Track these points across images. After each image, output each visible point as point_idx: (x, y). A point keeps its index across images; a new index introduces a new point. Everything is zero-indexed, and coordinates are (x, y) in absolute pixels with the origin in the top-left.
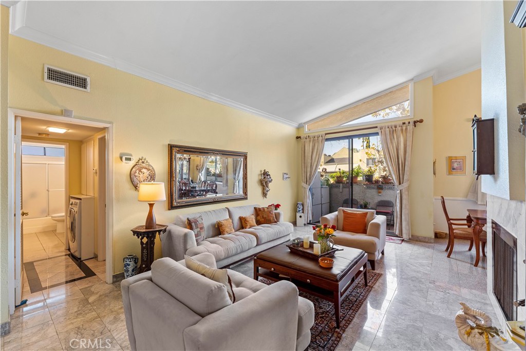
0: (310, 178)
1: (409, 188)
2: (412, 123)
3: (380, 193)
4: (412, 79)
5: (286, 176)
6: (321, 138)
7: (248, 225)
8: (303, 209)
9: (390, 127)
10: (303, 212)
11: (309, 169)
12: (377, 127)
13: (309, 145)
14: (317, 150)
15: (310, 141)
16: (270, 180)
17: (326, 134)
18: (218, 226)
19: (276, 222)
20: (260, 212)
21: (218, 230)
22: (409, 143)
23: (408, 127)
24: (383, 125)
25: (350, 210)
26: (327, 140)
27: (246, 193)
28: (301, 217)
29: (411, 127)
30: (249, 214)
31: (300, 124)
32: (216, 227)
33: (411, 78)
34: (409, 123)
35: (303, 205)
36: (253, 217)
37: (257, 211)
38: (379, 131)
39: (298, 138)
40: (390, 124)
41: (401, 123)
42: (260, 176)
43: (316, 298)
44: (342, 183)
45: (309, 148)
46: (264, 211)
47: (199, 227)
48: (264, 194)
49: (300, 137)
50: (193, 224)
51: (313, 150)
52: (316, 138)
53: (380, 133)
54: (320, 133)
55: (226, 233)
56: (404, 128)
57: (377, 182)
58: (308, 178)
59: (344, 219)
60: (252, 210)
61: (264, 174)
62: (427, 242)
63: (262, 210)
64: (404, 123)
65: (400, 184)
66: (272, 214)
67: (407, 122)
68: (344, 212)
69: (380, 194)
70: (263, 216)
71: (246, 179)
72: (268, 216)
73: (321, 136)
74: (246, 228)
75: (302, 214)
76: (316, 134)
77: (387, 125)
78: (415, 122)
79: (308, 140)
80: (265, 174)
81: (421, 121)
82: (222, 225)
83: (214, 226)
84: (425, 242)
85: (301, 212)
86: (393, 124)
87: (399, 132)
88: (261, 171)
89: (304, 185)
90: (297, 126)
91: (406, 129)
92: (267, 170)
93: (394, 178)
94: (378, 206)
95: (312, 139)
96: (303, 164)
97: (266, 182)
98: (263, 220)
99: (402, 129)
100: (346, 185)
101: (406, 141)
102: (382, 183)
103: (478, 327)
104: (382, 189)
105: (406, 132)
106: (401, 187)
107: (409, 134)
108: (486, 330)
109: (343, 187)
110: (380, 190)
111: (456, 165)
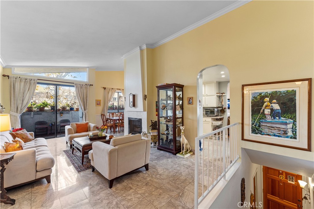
1: (88, 112)
2: (89, 85)
6: (33, 81)
9: (80, 85)
11: (20, 102)
12: (74, 83)
13: (20, 85)
14: (29, 88)
15: (21, 81)
17: (38, 79)
19: (34, 139)
22: (88, 93)
23: (88, 86)
24: (77, 83)
25: (79, 123)
26: (38, 83)
31: (7, 66)
33: (89, 66)
34: (88, 85)
38: (75, 86)
39: (4, 76)
40: (80, 83)
44: (32, 111)
49: (8, 76)
52: (28, 80)
54: (33, 78)
56: (86, 86)
57: (60, 110)
58: (19, 109)
59: (77, 128)
64: (86, 84)
65: (85, 110)
67: (87, 85)
68: (76, 124)
69: (62, 117)
76: (29, 78)
77: (79, 83)
78: (90, 85)
79: (18, 80)
81: (92, 85)
86: (82, 83)
89: (14, 114)
90: (4, 66)
91: (87, 87)
95: (24, 80)
96: (12, 98)
99: (85, 87)
100: (36, 113)
101: (87, 92)
102: (63, 110)
103: (145, 134)
104: (63, 113)
105: (87, 89)
106: (85, 112)
107: (88, 89)
108: (146, 134)
109: (34, 114)
110: (61, 115)
111: (98, 103)
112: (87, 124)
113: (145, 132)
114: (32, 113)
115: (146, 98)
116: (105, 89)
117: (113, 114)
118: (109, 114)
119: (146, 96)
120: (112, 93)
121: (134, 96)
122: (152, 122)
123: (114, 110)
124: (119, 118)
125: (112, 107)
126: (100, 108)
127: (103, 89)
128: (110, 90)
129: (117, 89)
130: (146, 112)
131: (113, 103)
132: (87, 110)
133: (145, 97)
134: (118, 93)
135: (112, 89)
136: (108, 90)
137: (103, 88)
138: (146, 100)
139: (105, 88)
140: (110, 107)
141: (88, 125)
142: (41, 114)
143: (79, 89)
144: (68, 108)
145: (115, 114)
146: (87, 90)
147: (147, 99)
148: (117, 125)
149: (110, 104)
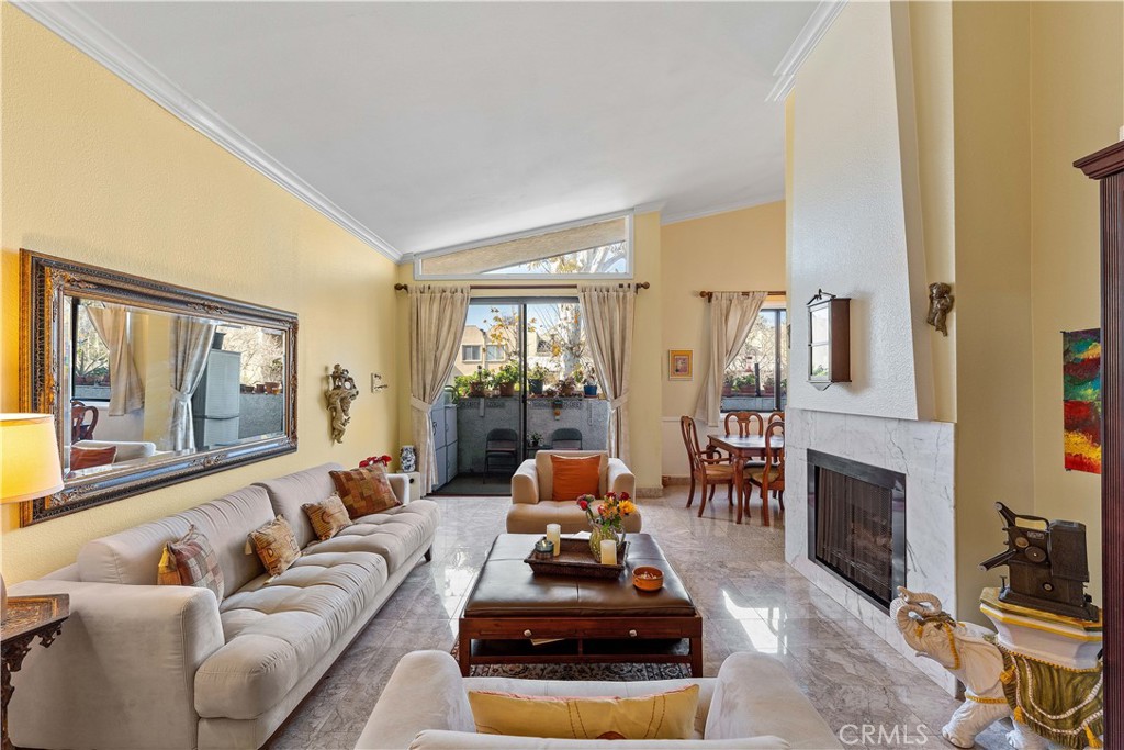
0: (433, 388)
1: (628, 405)
2: (633, 288)
3: (557, 414)
4: (633, 209)
5: (378, 382)
6: (459, 294)
7: (335, 526)
8: (416, 463)
9: (598, 290)
10: (416, 470)
11: (430, 366)
12: (575, 287)
13: (431, 310)
14: (451, 320)
15: (432, 299)
16: (354, 392)
17: (472, 287)
18: (254, 547)
19: (398, 505)
20: (351, 484)
21: (256, 563)
22: (629, 323)
23: (628, 294)
24: (586, 284)
25: (563, 455)
26: (474, 300)
27: (294, 432)
28: (412, 481)
29: (630, 294)
30: (320, 493)
31: (405, 256)
32: (249, 551)
33: (632, 205)
34: (629, 286)
35: (415, 451)
36: (337, 499)
37: (342, 483)
38: (581, 296)
39: (398, 287)
40: (598, 284)
41: (617, 285)
42: (325, 383)
43: (603, 665)
44: (483, 396)
45: (429, 314)
46: (363, 479)
47: (210, 568)
48: (336, 433)
49: (406, 287)
50: (192, 562)
51: (440, 319)
52: (448, 294)
53: (581, 300)
54: (459, 285)
55: (284, 566)
56: (621, 294)
57: (550, 393)
58: (428, 388)
59: (556, 474)
60: (326, 482)
61: (334, 377)
62: (654, 497)
63: (355, 476)
64: (621, 286)
65: (615, 397)
66: (384, 484)
67: (625, 285)
68: (554, 459)
69: (557, 417)
70: (362, 494)
71: (295, 391)
72: (377, 491)
73: (459, 290)
74: (327, 537)
75: (415, 475)
76: (449, 285)
77: (593, 284)
78: (638, 286)
79: (427, 296)
80: (339, 375)
81: (646, 286)
82: (269, 544)
83: (238, 551)
84: (650, 497)
85: (412, 469)
86: (604, 284)
87: (613, 302)
88: (327, 369)
89: (418, 403)
90: (398, 258)
91: (624, 297)
92: (343, 367)
93: (604, 385)
94: (555, 440)
95: (438, 295)
96: (414, 353)
97: (342, 400)
98: (363, 503)
99: (618, 297)
100: (493, 402)
101: (624, 319)
102: (561, 396)
103: (927, 618)
104: (560, 406)
105: (625, 303)
106: (618, 403)
107: (628, 307)
108: (941, 619)
109: (486, 406)
110: (557, 410)
111: (680, 365)
112: (598, 464)
113: (936, 602)
114: (482, 400)
115: (946, 311)
116: (710, 301)
117: (743, 417)
118: (723, 416)
119: (944, 291)
120: (744, 315)
121: (841, 310)
122: (1014, 532)
123: (759, 399)
124: (767, 442)
125: (749, 382)
126: (688, 388)
127: (700, 302)
128: (735, 301)
129: (771, 293)
130: (948, 430)
131: (757, 366)
132: (624, 398)
133: (936, 305)
134: (778, 311)
135: (746, 294)
136: (724, 303)
137: (702, 294)
138: (943, 328)
139: (708, 296)
140: (740, 384)
141: (601, 468)
142: (502, 406)
143: (597, 309)
144: (580, 387)
145: (753, 417)
146: (625, 308)
147: (953, 317)
148: (755, 477)
149: (738, 368)
